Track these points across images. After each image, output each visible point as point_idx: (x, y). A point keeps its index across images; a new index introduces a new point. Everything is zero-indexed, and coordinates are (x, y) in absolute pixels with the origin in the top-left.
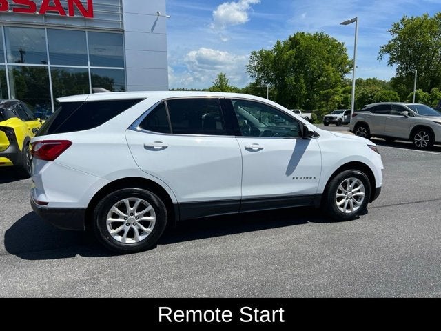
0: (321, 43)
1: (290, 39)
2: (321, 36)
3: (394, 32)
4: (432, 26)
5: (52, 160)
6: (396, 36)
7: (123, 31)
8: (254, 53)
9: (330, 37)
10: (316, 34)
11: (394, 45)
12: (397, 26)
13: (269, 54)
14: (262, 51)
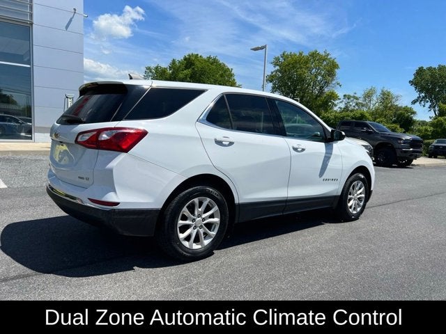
0: (214, 67)
1: (185, 59)
2: (214, 59)
3: (276, 65)
4: (306, 63)
5: (126, 151)
6: (278, 68)
7: (32, 24)
8: (149, 68)
9: (221, 62)
10: (209, 58)
11: (275, 76)
12: (277, 59)
13: (165, 72)
14: (157, 68)
